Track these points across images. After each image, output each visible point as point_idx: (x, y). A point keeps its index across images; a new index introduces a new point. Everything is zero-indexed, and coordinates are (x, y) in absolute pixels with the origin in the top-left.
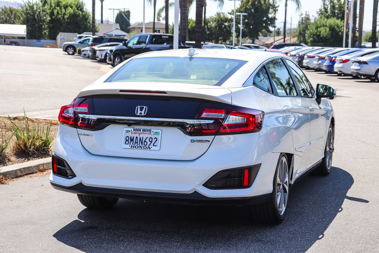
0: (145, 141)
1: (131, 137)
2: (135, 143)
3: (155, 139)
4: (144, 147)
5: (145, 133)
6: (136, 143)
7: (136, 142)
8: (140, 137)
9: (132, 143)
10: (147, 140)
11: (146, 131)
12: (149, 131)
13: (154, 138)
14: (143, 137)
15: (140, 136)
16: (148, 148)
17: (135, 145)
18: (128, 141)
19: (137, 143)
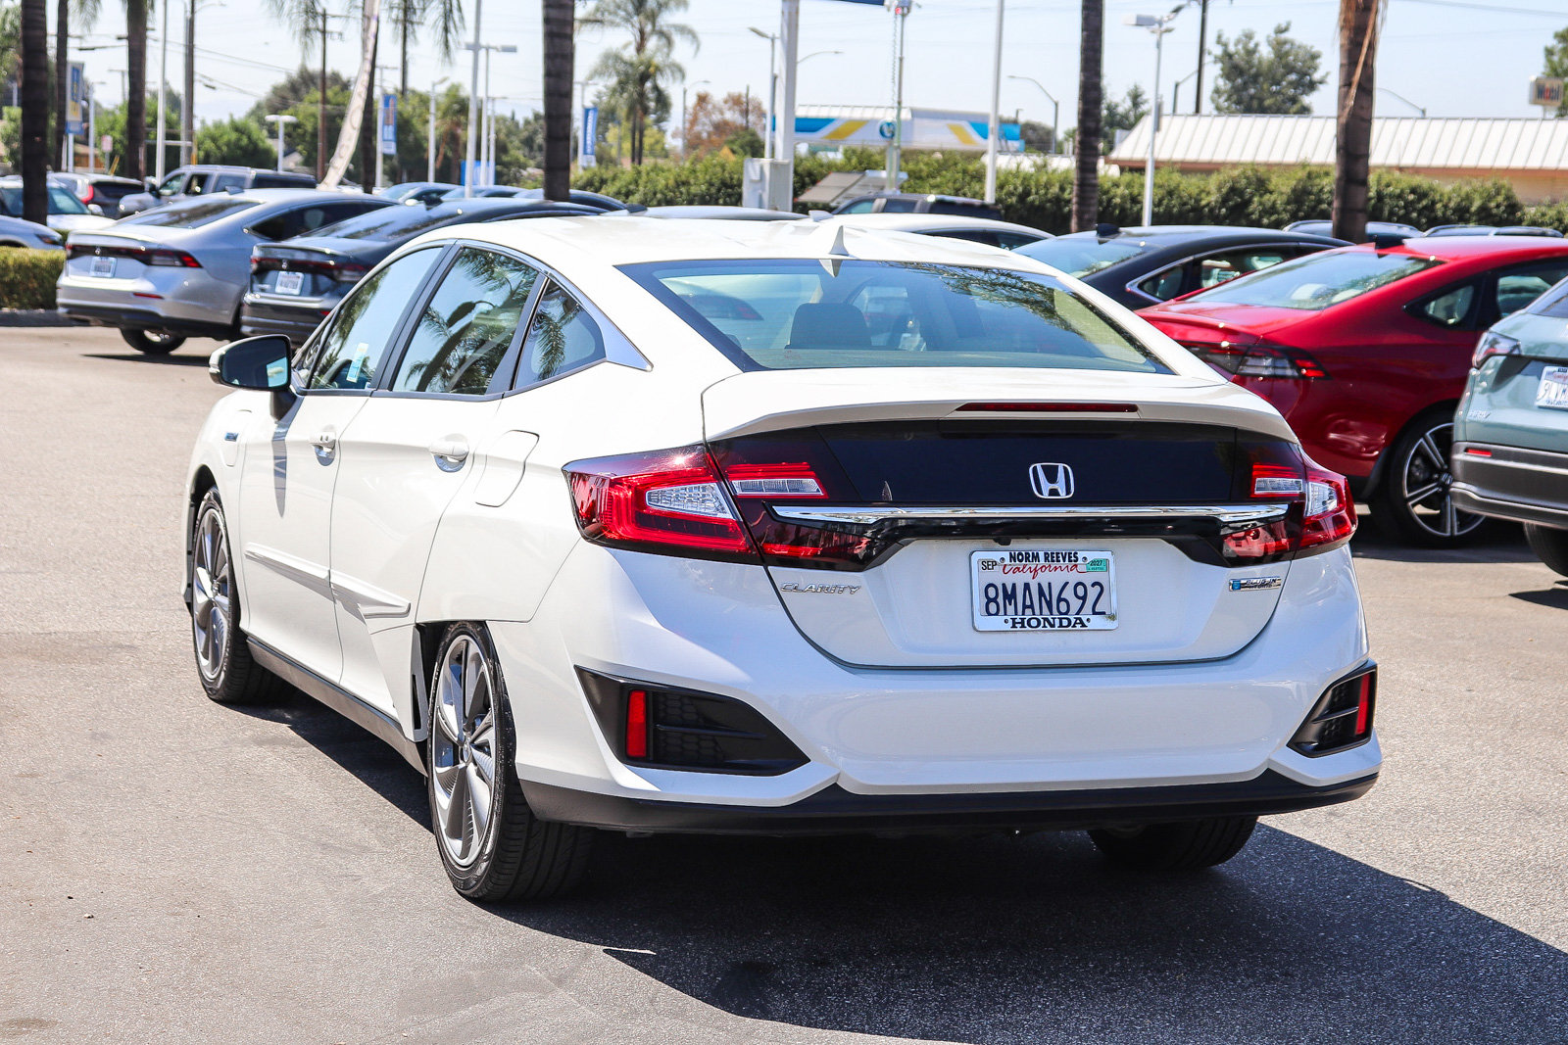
0: (1060, 600)
1: (1004, 585)
2: (1025, 607)
3: (1098, 588)
4: (1061, 619)
5: (1056, 568)
6: (1028, 607)
7: (1028, 603)
8: (1039, 584)
9: (1011, 609)
10: (1068, 594)
11: (1057, 557)
12: (1070, 557)
13: (1093, 585)
14: (1050, 584)
15: (1037, 580)
16: (1075, 623)
17: (1023, 614)
18: (995, 600)
19: (1031, 607)
